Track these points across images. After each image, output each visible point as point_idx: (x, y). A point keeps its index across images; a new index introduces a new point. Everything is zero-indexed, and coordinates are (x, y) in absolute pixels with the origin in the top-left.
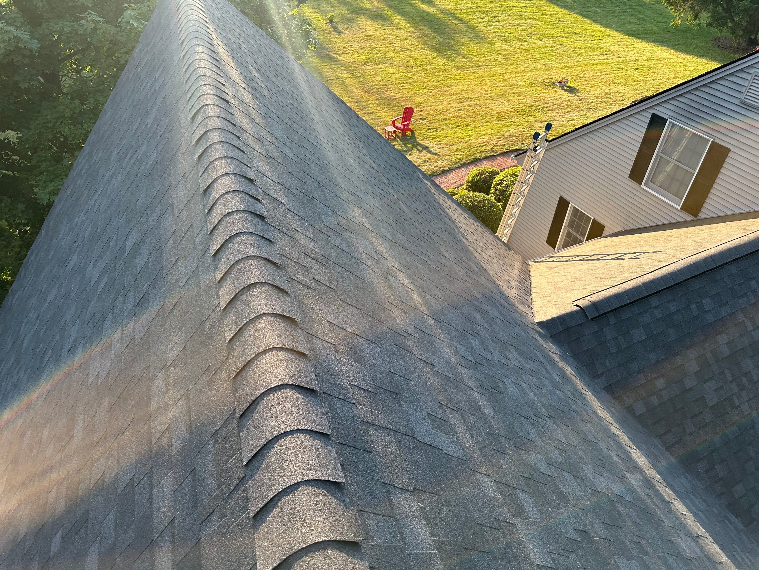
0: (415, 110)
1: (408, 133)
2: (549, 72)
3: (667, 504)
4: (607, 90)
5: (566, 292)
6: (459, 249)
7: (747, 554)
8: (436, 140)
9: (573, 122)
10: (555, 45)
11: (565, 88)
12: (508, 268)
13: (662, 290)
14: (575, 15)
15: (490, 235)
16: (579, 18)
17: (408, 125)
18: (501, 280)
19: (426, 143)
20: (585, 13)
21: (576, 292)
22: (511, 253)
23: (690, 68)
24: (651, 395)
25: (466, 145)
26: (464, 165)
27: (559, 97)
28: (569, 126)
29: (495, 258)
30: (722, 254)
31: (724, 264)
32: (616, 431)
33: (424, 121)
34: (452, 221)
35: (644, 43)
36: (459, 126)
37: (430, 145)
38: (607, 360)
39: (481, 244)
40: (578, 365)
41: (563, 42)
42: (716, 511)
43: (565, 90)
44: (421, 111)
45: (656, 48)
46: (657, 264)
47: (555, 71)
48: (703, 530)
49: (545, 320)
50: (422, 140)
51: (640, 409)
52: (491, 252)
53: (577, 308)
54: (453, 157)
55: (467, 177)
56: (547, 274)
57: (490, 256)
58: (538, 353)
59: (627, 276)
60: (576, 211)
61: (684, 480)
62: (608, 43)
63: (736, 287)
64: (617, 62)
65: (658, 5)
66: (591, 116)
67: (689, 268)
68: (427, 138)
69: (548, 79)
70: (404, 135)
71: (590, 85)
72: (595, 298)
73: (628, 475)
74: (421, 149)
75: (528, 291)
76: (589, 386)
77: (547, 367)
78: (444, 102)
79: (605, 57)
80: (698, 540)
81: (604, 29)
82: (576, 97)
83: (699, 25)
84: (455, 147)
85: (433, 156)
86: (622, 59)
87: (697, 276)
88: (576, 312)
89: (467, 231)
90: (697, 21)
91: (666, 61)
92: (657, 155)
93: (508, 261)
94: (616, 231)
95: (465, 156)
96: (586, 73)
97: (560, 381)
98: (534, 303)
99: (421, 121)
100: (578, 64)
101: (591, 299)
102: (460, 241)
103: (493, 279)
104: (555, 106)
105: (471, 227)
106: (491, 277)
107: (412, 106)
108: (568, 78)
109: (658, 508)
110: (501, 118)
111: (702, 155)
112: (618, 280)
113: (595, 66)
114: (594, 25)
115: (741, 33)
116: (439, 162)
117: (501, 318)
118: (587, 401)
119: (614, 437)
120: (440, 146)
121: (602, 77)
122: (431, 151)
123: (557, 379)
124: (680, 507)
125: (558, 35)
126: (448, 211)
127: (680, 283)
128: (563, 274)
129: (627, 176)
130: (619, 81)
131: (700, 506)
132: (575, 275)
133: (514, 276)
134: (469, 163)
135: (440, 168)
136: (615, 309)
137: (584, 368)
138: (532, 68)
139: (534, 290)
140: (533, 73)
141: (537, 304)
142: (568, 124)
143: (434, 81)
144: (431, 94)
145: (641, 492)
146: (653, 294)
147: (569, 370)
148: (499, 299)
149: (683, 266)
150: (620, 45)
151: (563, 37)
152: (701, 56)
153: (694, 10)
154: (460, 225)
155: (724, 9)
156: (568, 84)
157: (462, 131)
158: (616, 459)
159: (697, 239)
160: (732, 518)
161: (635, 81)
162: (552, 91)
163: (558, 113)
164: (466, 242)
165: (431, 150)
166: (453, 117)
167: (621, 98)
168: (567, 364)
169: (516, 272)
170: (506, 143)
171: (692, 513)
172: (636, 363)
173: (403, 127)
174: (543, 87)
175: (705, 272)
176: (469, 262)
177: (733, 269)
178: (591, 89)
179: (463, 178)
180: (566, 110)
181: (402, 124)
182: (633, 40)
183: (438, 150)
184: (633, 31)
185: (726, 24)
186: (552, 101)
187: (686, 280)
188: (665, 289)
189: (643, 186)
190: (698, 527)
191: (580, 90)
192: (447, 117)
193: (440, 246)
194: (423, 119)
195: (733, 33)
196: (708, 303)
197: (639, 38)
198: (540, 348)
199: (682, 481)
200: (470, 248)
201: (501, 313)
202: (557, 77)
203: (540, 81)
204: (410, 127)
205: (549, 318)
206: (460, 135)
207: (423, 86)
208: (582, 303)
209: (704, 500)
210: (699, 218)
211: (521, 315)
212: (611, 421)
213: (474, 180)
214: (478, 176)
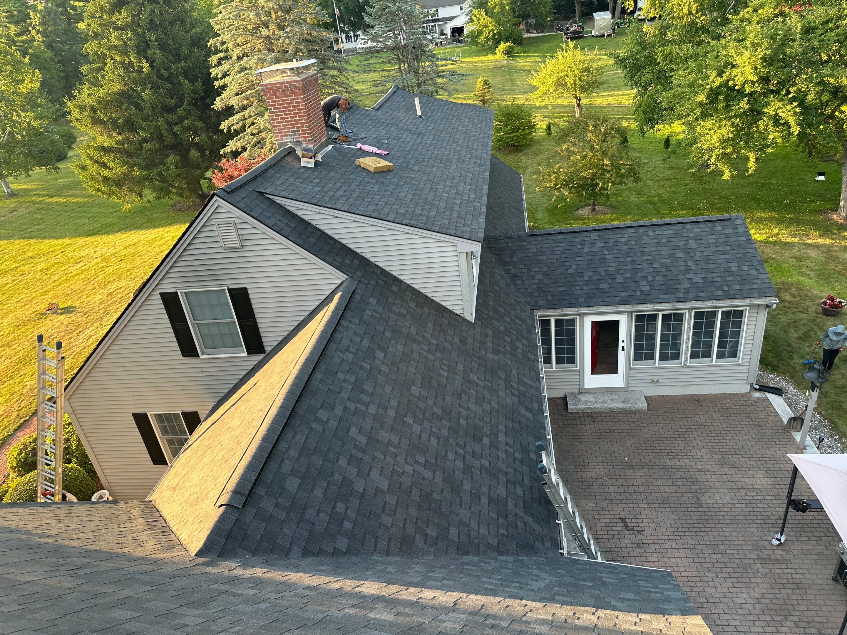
2: (29, 306)
3: (416, 604)
4: (106, 292)
5: (202, 501)
6: (44, 556)
7: (493, 576)
9: (93, 337)
10: (15, 278)
11: (60, 311)
12: (127, 525)
13: (281, 432)
14: (18, 242)
15: (81, 507)
16: (24, 242)
18: (126, 546)
20: (27, 235)
21: (212, 494)
22: (121, 505)
23: (168, 238)
24: (342, 524)
27: (59, 323)
28: (92, 344)
29: (103, 527)
30: (302, 371)
31: (310, 377)
32: (336, 585)
35: (111, 236)
38: (285, 530)
39: (74, 526)
40: (264, 557)
41: (23, 271)
42: (453, 567)
43: (61, 314)
45: (125, 236)
46: (262, 413)
47: (35, 302)
48: (455, 593)
49: (201, 546)
51: (342, 544)
52: (93, 525)
53: (223, 508)
55: (8, 463)
56: (175, 496)
57: (94, 531)
58: (216, 586)
59: (245, 442)
60: (159, 417)
61: (417, 568)
62: (74, 251)
63: (331, 387)
64: (96, 264)
65: (100, 200)
66: (108, 323)
67: (287, 399)
69: (33, 313)
71: (85, 296)
72: (231, 486)
73: (372, 615)
75: (167, 530)
76: (286, 568)
77: (234, 591)
79: (80, 265)
80: (457, 607)
81: (60, 241)
82: (79, 315)
83: (148, 201)
86: (99, 260)
87: (298, 400)
88: (225, 512)
89: (44, 527)
90: (145, 199)
91: (143, 242)
92: (193, 325)
93: (124, 517)
94: (211, 407)
96: (72, 287)
97: (256, 592)
98: (180, 537)
100: (56, 283)
101: (228, 490)
102: (39, 546)
103: (114, 553)
104: (62, 334)
105: (47, 519)
106: (109, 553)
108: (56, 301)
109: (412, 616)
110: (5, 380)
111: (228, 304)
112: (240, 453)
113: (77, 277)
114: (46, 242)
115: (188, 193)
117: (150, 588)
118: (294, 584)
119: (340, 593)
121: (92, 283)
123: (251, 592)
124: (428, 594)
125: (12, 267)
127: (290, 415)
128: (190, 484)
129: (181, 357)
130: (112, 279)
131: (441, 576)
132: (201, 477)
133: (140, 527)
136: (256, 481)
137: (271, 555)
138: (5, 311)
139: (173, 524)
140: (11, 316)
141: (183, 535)
142: (89, 343)
146: (277, 441)
147: (258, 572)
148: (135, 568)
149: (281, 401)
150: (88, 247)
151: (20, 266)
152: (171, 224)
153: (135, 192)
154: (29, 528)
155: (159, 181)
156: (61, 307)
158: (352, 611)
159: (277, 371)
160: (466, 559)
161: (128, 271)
162: (47, 321)
163: (70, 338)
164: (50, 540)
167: (126, 292)
168: (253, 567)
169: (140, 521)
170: (31, 399)
171: (439, 589)
172: (309, 509)
174: (33, 323)
175: (301, 393)
176: (69, 560)
177: (318, 375)
178: (89, 299)
180: (78, 331)
182: (98, 238)
184: (92, 230)
185: (170, 192)
186: (54, 331)
187: (293, 410)
188: (283, 430)
189: (201, 357)
190: (451, 596)
191: (78, 306)
195: (182, 196)
196: (322, 414)
197: (102, 234)
198: (216, 579)
199: (416, 569)
200: (61, 542)
201: (146, 583)
202: (43, 306)
203: (24, 319)
205: (204, 540)
208: (224, 499)
209: (441, 567)
210: (267, 352)
211: (173, 563)
212: (326, 579)
213: (20, 461)
214: (21, 453)
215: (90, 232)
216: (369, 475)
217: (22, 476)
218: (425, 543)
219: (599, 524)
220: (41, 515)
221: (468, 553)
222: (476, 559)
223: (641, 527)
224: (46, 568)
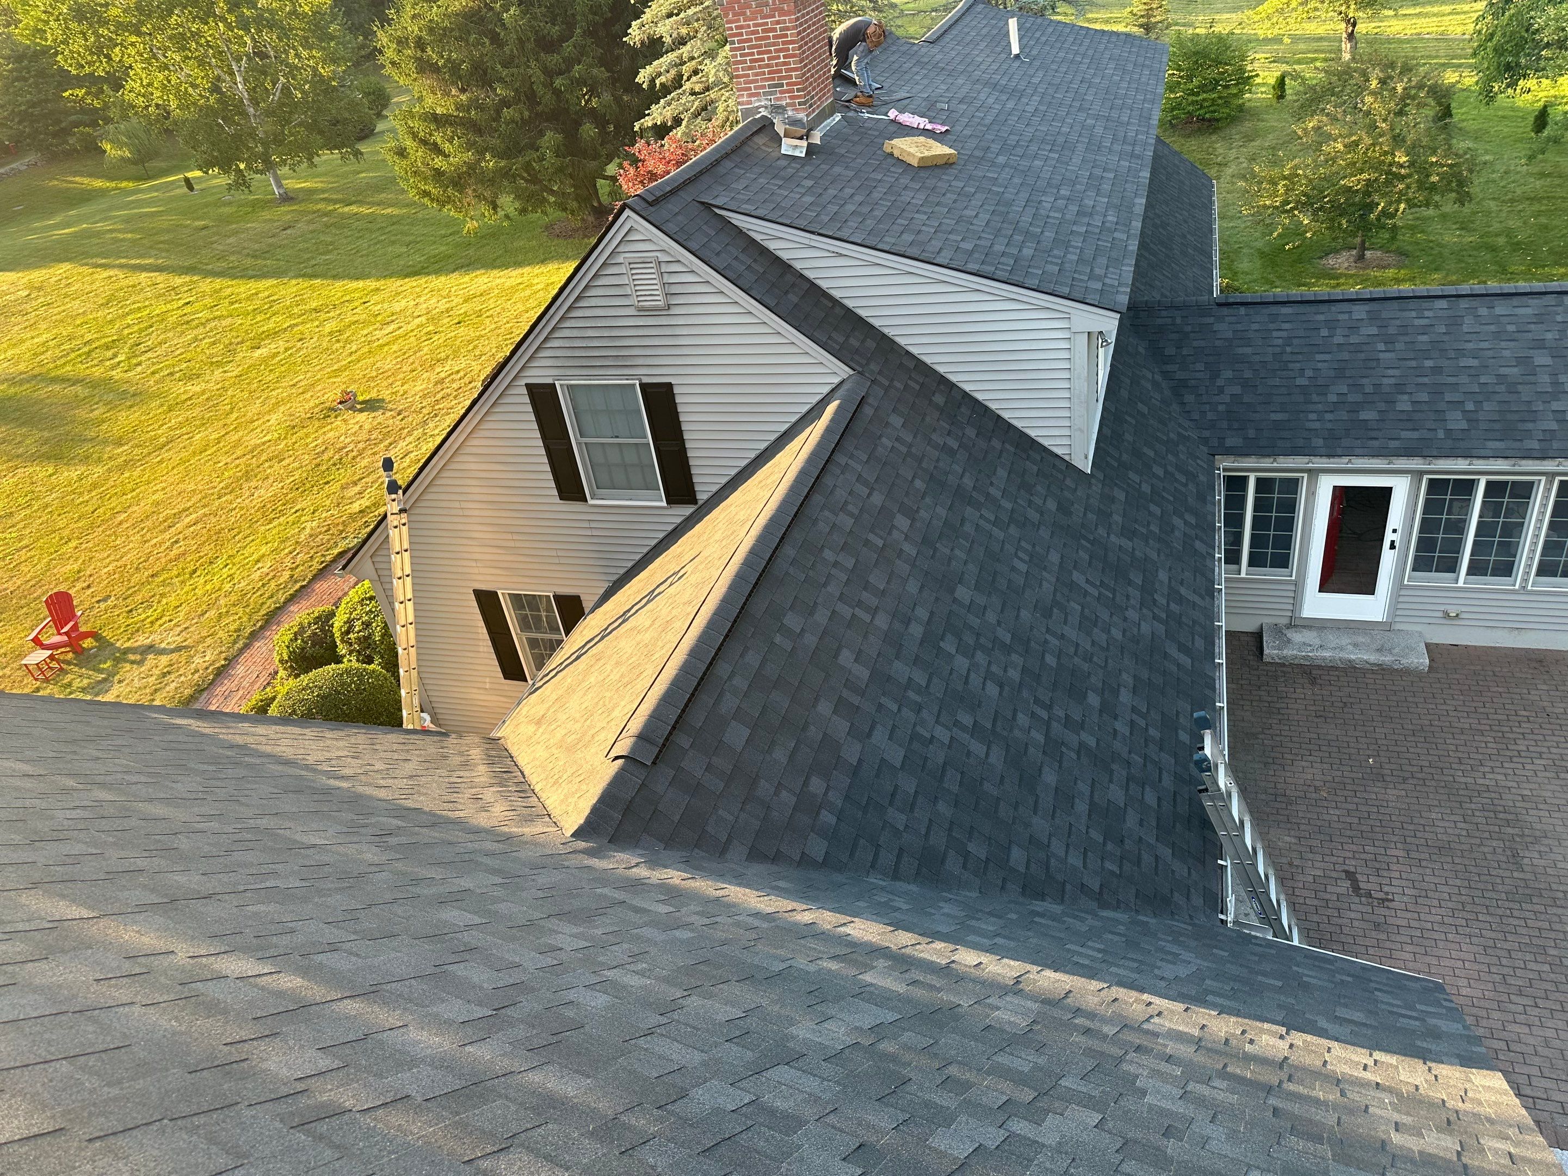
1: (87, 643)
2: (310, 394)
3: (946, 971)
4: (434, 378)
5: (586, 746)
6: (335, 808)
7: (1090, 943)
9: (412, 455)
10: (290, 345)
11: (359, 406)
12: (462, 774)
13: (722, 644)
14: (294, 282)
15: (389, 736)
16: (304, 283)
18: (460, 807)
20: (309, 271)
21: (602, 736)
22: (453, 739)
23: (539, 287)
24: (818, 814)
27: (357, 427)
28: (409, 466)
29: (424, 773)
30: (762, 539)
31: (774, 552)
32: (807, 917)
33: (109, 602)
34: (288, 763)
35: (443, 279)
37: (155, 638)
38: (720, 812)
39: (379, 766)
40: (684, 854)
41: (302, 333)
42: (1013, 916)
43: (361, 411)
44: (89, 587)
45: (467, 279)
46: (689, 609)
47: (319, 388)
48: (1017, 963)
49: (582, 821)
51: (817, 848)
52: (409, 768)
53: (620, 762)
54: (221, 634)
56: (539, 734)
57: (411, 777)
58: (606, 891)
59: (660, 655)
60: (517, 599)
61: (947, 908)
62: (383, 302)
63: (811, 573)
64: (418, 326)
65: (426, 212)
66: (436, 432)
67: (734, 587)
68: (138, 631)
69: (317, 406)
70: (79, 651)
71: (399, 383)
72: (636, 726)
73: (868, 978)
74: (138, 657)
75: (525, 789)
76: (721, 876)
77: (634, 902)
79: (393, 327)
80: (1020, 986)
81: (361, 284)
82: (389, 414)
83: (507, 217)
84: (212, 613)
85: (175, 656)
86: (423, 319)
87: (752, 591)
88: (623, 769)
89: (333, 762)
90: (501, 213)
91: (496, 291)
92: (579, 444)
93: (457, 760)
94: (602, 591)
95: (245, 619)
96: (378, 365)
97: (672, 909)
98: (547, 803)
99: (103, 605)
100: (353, 357)
101: (631, 733)
102: (327, 792)
103: (440, 816)
104: (361, 446)
105: (338, 749)
106: (435, 815)
107: (62, 588)
108: (352, 388)
109: (939, 990)
110: (272, 516)
111: (639, 411)
112: (651, 672)
113: (386, 348)
114: (338, 283)
115: (575, 205)
116: (197, 660)
117: (500, 881)
118: (734, 905)
119: (811, 932)
120: (179, 629)
121: (411, 360)
122: (164, 649)
123: (663, 909)
124: (967, 958)
125: (285, 326)
126: (268, 749)
127: (738, 617)
128: (565, 717)
129: (557, 500)
130: (443, 355)
131: (991, 928)
132: (584, 706)
133: (482, 779)
134: (262, 628)
135: (207, 668)
136: (677, 722)
137: (696, 850)
138: (274, 401)
139: (536, 779)
140: (282, 409)
141: (552, 799)
142: (405, 465)
144: (90, 544)
145: (901, 988)
146: (713, 659)
147: (674, 876)
148: (476, 846)
149: (724, 590)
150: (405, 297)
151: (296, 325)
152: (543, 261)
153: (485, 199)
154: (311, 760)
155: (526, 181)
156: (360, 398)
158: (834, 966)
159: (718, 536)
160: (1039, 906)
161: (470, 342)
162: (338, 422)
163: (374, 454)
164: (344, 785)
165: (163, 645)
167: (467, 380)
168: (666, 867)
169: (482, 769)
170: (312, 552)
171: (987, 951)
172: (763, 782)
173: (65, 638)
174: (317, 424)
175: (758, 579)
176: (373, 820)
177: (789, 551)
178: (406, 387)
179: (268, 660)
180: (386, 443)
181: (60, 634)
182: (423, 280)
183: (179, 639)
184: (413, 266)
185: (545, 200)
186: (348, 440)
187: (742, 608)
188: (724, 640)
189: (591, 502)
190: (1009, 966)
191: (388, 399)
192: (156, 569)
193: (288, 833)
194: (105, 600)
195: (565, 210)
196: (793, 621)
197: (428, 274)
198: (603, 878)
199: (946, 910)
200: (360, 789)
201: (494, 872)
202: (332, 395)
203: (303, 416)
205: (587, 812)
208: (623, 748)
209: (991, 914)
210: (700, 503)
211: (536, 844)
212: (790, 905)
213: (294, 652)
214: (296, 639)
215: (410, 270)
216: (869, 735)
217: (297, 676)
218: (964, 867)
219: (1300, 877)
220: (329, 742)
221: (1042, 896)
222: (1057, 909)
223: (1387, 893)
224: (339, 828)
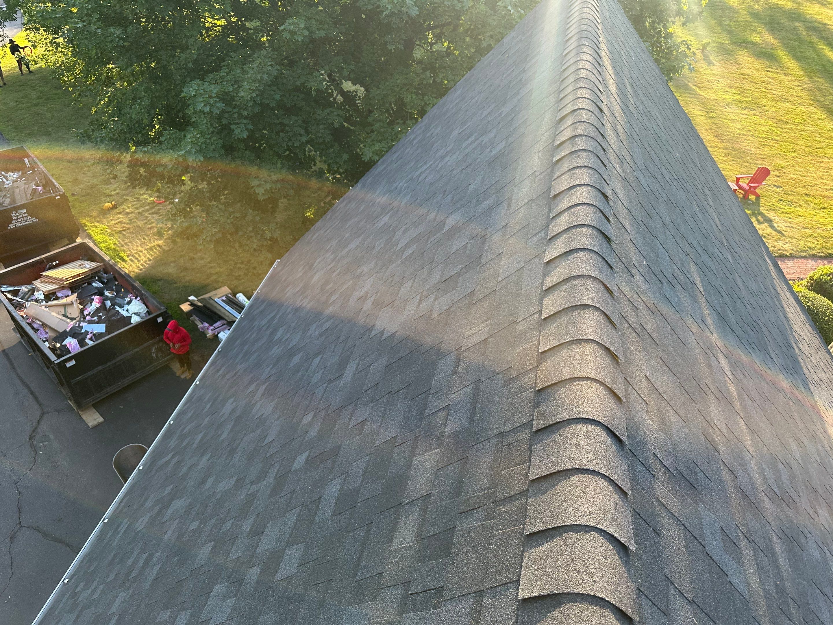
0: (772, 173)
1: (752, 197)
8: (786, 215)
17: (756, 187)
19: (771, 215)
25: (825, 234)
26: (814, 257)
33: (778, 190)
36: (824, 208)
37: (777, 219)
44: (779, 176)
50: (767, 210)
54: (802, 243)
55: (813, 272)
68: (774, 210)
70: (745, 197)
78: (814, 175)
84: (809, 232)
85: (774, 233)
95: (819, 247)
99: (775, 188)
107: (770, 168)
116: (780, 243)
120: (789, 225)
122: (774, 227)
134: (821, 257)
135: (779, 250)
143: (810, 146)
144: (800, 160)
157: (827, 216)
165: (776, 225)
166: (821, 195)
173: (748, 188)
179: (806, 271)
181: (748, 184)
183: (785, 229)
192: (812, 193)
194: (778, 187)
204: (757, 190)
206: (821, 220)
207: (793, 149)
213: (821, 280)
217: (809, 289)
